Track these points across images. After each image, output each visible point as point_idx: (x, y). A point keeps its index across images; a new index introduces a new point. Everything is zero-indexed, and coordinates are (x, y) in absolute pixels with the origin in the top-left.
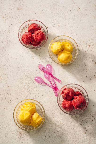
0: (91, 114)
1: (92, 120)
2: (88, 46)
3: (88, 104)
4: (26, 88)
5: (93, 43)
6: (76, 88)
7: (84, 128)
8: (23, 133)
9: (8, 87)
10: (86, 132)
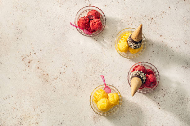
0: (163, 89)
1: (165, 95)
2: (151, 20)
3: (158, 83)
4: (93, 72)
5: (156, 15)
6: (148, 66)
7: (157, 104)
8: (97, 116)
9: (75, 73)
10: (160, 107)
